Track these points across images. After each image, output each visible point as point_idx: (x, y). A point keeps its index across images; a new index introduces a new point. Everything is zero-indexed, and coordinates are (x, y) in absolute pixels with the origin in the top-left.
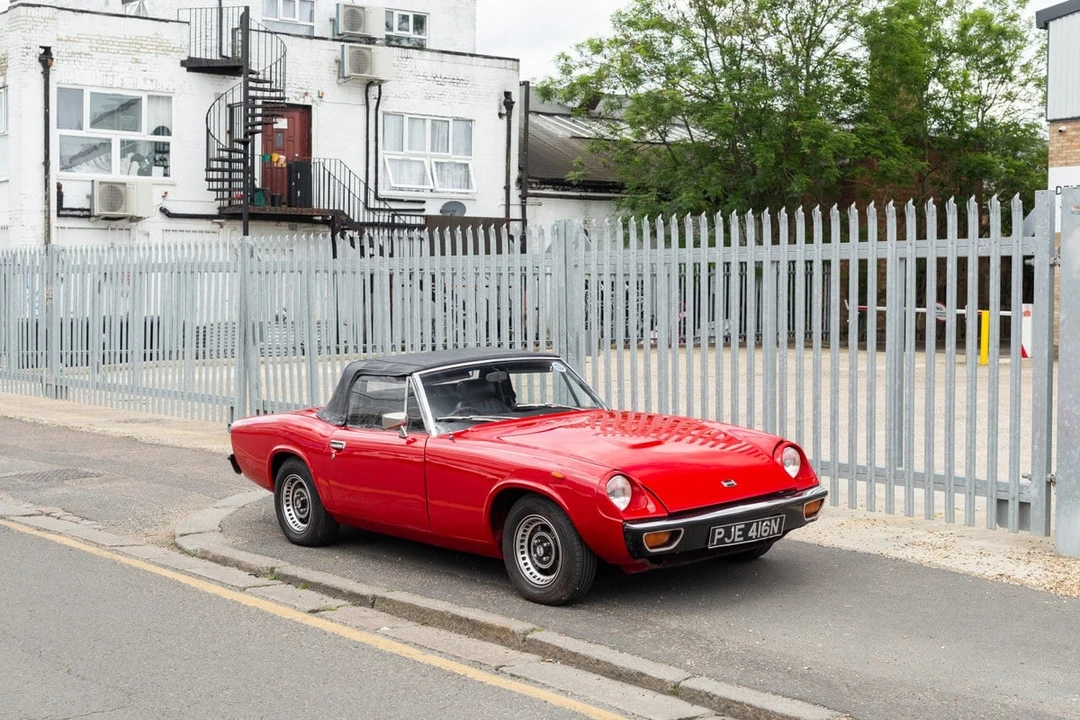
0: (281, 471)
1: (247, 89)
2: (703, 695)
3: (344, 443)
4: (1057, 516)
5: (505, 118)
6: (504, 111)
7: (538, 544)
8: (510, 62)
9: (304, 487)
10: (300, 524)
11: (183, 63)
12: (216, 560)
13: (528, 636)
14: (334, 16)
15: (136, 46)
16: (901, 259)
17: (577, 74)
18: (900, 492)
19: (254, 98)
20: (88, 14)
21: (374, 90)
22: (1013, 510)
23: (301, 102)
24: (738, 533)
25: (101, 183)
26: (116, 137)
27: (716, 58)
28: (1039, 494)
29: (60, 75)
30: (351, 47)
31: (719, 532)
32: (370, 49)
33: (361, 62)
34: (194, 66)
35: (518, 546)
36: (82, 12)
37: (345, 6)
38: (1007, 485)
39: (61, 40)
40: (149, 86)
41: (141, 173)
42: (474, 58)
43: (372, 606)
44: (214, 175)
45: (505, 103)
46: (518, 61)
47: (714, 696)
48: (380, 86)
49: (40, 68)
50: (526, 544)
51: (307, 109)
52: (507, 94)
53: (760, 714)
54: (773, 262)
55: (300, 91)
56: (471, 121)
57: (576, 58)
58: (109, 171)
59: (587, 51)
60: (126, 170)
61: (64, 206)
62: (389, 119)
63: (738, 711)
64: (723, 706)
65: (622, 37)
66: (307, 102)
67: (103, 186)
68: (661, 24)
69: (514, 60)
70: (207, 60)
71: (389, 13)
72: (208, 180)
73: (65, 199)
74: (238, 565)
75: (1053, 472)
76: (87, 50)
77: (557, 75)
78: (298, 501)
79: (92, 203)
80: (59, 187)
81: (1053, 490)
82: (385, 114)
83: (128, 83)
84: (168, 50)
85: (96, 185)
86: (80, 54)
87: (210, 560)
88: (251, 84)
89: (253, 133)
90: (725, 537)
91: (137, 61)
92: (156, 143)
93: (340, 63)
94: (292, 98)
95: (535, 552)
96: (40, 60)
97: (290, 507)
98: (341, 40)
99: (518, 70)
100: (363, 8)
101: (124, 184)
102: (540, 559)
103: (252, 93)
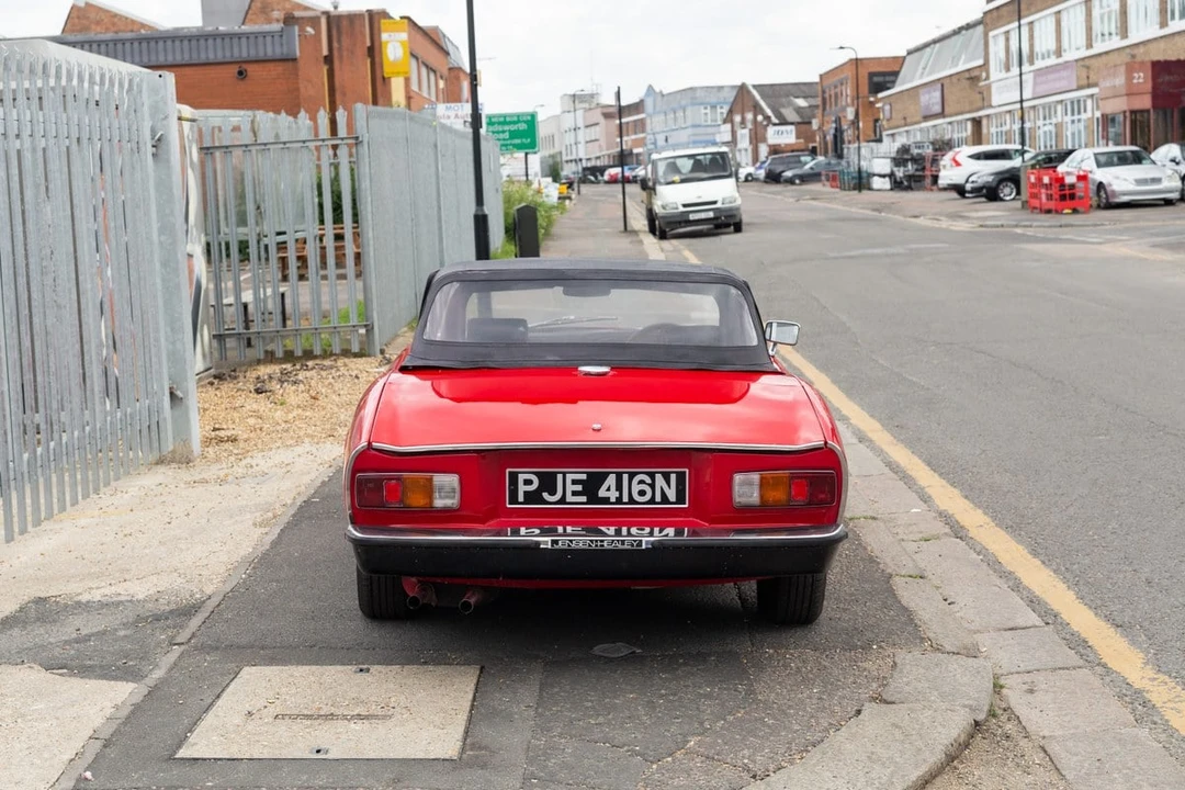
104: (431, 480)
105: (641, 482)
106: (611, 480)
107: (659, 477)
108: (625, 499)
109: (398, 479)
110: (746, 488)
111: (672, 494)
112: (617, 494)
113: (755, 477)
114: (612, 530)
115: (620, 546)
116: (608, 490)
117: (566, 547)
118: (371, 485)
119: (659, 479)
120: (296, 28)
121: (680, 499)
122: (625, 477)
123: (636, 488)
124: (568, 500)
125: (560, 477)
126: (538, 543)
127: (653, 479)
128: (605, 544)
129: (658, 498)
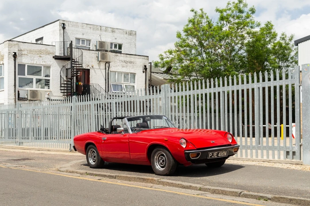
0: (88, 148)
1: (72, 64)
2: (208, 189)
3: (106, 138)
4: (303, 154)
5: (145, 73)
6: (144, 71)
7: (161, 159)
8: (146, 57)
9: (95, 152)
10: (93, 163)
11: (53, 57)
12: (70, 172)
13: (159, 180)
14: (96, 45)
15: (40, 52)
16: (258, 88)
17: (165, 60)
18: (259, 151)
19: (74, 67)
20: (27, 43)
21: (107, 65)
22: (291, 153)
23: (87, 68)
24: (215, 155)
25: (30, 90)
26: (35, 78)
27: (204, 55)
28: (298, 149)
29: (19, 61)
30: (101, 53)
31: (210, 154)
32: (106, 53)
33: (103, 57)
34: (56, 58)
35: (155, 161)
36: (25, 43)
37: (99, 41)
38: (289, 147)
39: (19, 50)
40: (44, 63)
41: (42, 88)
42: (136, 56)
43: (115, 178)
44: (63, 88)
45: (145, 69)
46: (148, 57)
47: (211, 189)
48: (109, 64)
49: (13, 58)
50: (157, 160)
51: (89, 70)
52: (145, 66)
53: (223, 192)
54: (223, 91)
55: (86, 65)
56: (135, 74)
57: (164, 56)
58: (33, 87)
59: (168, 54)
60: (37, 87)
61: (20, 97)
62: (112, 73)
63: (217, 192)
64: (213, 191)
65: (178, 50)
66: (89, 68)
67: (31, 91)
68: (188, 46)
69: (147, 56)
70: (60, 56)
71: (112, 44)
72: (61, 90)
73: (20, 95)
74: (77, 173)
75: (302, 143)
76: (26, 53)
77: (159, 61)
78: (93, 156)
79: (28, 97)
80: (18, 92)
81: (302, 147)
82: (110, 71)
83: (38, 63)
84: (49, 54)
85: (29, 91)
86: (24, 54)
87: (69, 172)
88: (73, 63)
89: (73, 76)
90: (212, 156)
91: (40, 57)
92: (46, 79)
93: (98, 57)
94: (85, 67)
95: (160, 162)
96: (13, 56)
97: (91, 158)
98: (98, 51)
99: (148, 60)
100: (104, 42)
101: (37, 91)
102: (161, 164)
103: (73, 65)
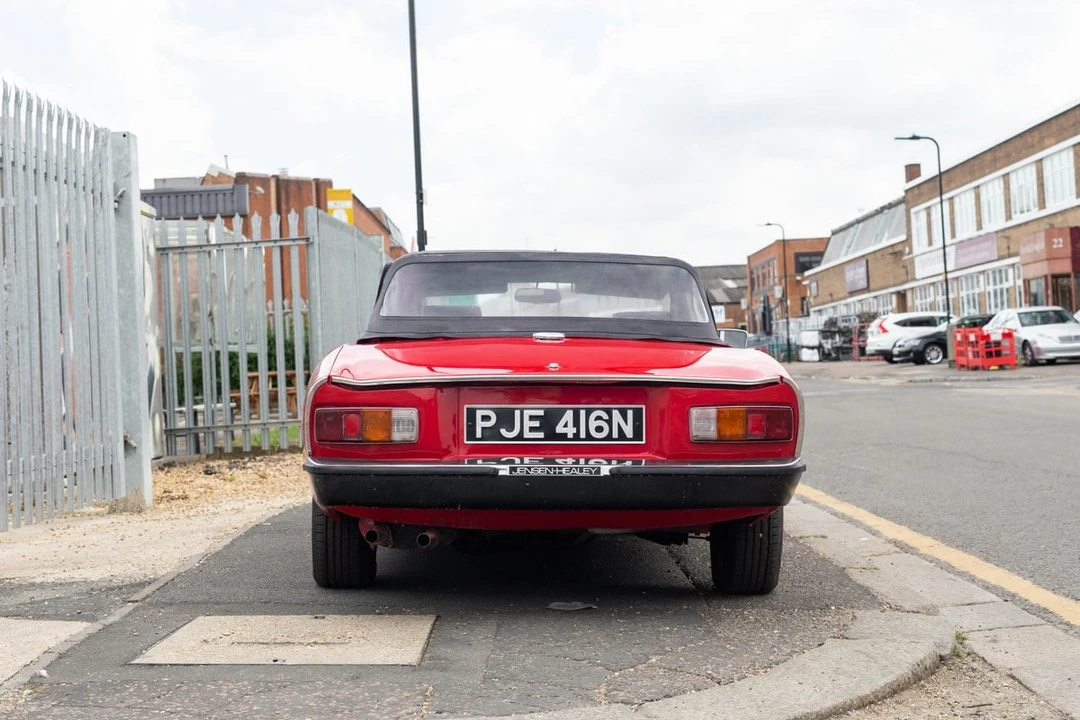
104: (389, 413)
105: (599, 418)
106: (569, 416)
107: (616, 414)
108: (583, 435)
109: (357, 412)
110: (703, 422)
111: (629, 431)
112: (574, 430)
113: (712, 411)
114: (570, 461)
115: (578, 474)
116: (565, 426)
117: (524, 474)
118: (330, 419)
119: (617, 416)
120: (247, 186)
121: (637, 435)
122: (583, 413)
123: (593, 424)
124: (525, 436)
125: (517, 413)
126: (497, 471)
127: (610, 414)
128: (564, 471)
129: (615, 435)
